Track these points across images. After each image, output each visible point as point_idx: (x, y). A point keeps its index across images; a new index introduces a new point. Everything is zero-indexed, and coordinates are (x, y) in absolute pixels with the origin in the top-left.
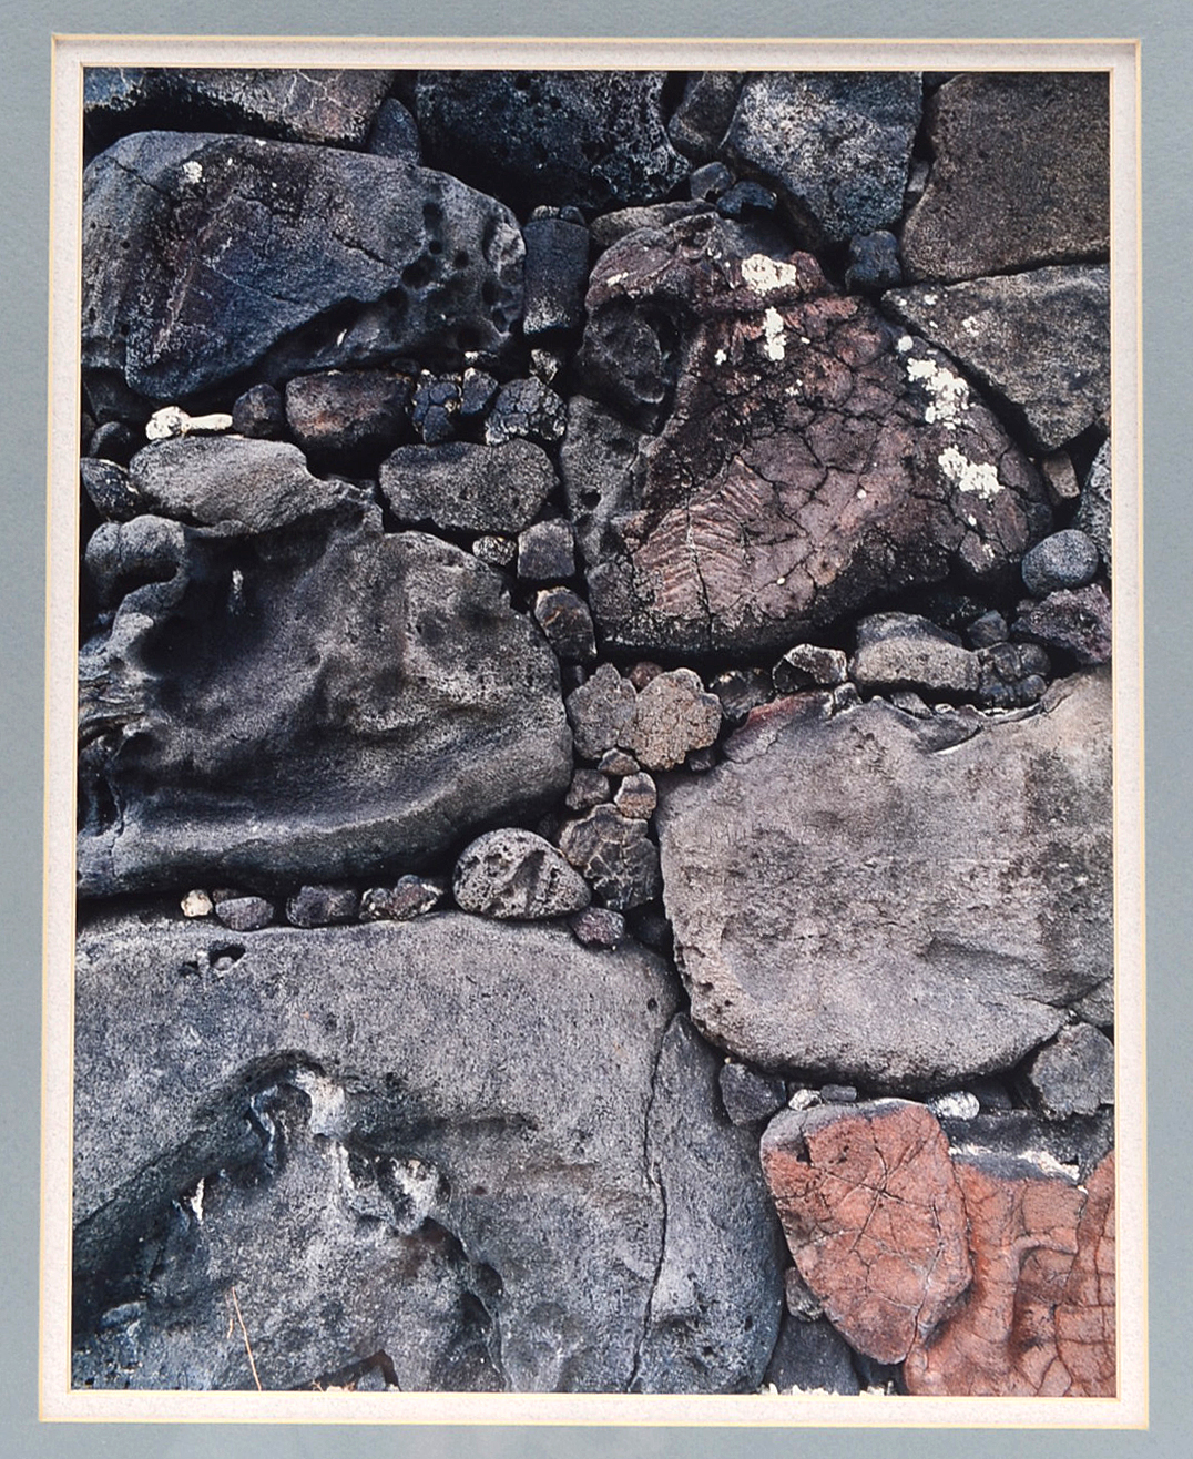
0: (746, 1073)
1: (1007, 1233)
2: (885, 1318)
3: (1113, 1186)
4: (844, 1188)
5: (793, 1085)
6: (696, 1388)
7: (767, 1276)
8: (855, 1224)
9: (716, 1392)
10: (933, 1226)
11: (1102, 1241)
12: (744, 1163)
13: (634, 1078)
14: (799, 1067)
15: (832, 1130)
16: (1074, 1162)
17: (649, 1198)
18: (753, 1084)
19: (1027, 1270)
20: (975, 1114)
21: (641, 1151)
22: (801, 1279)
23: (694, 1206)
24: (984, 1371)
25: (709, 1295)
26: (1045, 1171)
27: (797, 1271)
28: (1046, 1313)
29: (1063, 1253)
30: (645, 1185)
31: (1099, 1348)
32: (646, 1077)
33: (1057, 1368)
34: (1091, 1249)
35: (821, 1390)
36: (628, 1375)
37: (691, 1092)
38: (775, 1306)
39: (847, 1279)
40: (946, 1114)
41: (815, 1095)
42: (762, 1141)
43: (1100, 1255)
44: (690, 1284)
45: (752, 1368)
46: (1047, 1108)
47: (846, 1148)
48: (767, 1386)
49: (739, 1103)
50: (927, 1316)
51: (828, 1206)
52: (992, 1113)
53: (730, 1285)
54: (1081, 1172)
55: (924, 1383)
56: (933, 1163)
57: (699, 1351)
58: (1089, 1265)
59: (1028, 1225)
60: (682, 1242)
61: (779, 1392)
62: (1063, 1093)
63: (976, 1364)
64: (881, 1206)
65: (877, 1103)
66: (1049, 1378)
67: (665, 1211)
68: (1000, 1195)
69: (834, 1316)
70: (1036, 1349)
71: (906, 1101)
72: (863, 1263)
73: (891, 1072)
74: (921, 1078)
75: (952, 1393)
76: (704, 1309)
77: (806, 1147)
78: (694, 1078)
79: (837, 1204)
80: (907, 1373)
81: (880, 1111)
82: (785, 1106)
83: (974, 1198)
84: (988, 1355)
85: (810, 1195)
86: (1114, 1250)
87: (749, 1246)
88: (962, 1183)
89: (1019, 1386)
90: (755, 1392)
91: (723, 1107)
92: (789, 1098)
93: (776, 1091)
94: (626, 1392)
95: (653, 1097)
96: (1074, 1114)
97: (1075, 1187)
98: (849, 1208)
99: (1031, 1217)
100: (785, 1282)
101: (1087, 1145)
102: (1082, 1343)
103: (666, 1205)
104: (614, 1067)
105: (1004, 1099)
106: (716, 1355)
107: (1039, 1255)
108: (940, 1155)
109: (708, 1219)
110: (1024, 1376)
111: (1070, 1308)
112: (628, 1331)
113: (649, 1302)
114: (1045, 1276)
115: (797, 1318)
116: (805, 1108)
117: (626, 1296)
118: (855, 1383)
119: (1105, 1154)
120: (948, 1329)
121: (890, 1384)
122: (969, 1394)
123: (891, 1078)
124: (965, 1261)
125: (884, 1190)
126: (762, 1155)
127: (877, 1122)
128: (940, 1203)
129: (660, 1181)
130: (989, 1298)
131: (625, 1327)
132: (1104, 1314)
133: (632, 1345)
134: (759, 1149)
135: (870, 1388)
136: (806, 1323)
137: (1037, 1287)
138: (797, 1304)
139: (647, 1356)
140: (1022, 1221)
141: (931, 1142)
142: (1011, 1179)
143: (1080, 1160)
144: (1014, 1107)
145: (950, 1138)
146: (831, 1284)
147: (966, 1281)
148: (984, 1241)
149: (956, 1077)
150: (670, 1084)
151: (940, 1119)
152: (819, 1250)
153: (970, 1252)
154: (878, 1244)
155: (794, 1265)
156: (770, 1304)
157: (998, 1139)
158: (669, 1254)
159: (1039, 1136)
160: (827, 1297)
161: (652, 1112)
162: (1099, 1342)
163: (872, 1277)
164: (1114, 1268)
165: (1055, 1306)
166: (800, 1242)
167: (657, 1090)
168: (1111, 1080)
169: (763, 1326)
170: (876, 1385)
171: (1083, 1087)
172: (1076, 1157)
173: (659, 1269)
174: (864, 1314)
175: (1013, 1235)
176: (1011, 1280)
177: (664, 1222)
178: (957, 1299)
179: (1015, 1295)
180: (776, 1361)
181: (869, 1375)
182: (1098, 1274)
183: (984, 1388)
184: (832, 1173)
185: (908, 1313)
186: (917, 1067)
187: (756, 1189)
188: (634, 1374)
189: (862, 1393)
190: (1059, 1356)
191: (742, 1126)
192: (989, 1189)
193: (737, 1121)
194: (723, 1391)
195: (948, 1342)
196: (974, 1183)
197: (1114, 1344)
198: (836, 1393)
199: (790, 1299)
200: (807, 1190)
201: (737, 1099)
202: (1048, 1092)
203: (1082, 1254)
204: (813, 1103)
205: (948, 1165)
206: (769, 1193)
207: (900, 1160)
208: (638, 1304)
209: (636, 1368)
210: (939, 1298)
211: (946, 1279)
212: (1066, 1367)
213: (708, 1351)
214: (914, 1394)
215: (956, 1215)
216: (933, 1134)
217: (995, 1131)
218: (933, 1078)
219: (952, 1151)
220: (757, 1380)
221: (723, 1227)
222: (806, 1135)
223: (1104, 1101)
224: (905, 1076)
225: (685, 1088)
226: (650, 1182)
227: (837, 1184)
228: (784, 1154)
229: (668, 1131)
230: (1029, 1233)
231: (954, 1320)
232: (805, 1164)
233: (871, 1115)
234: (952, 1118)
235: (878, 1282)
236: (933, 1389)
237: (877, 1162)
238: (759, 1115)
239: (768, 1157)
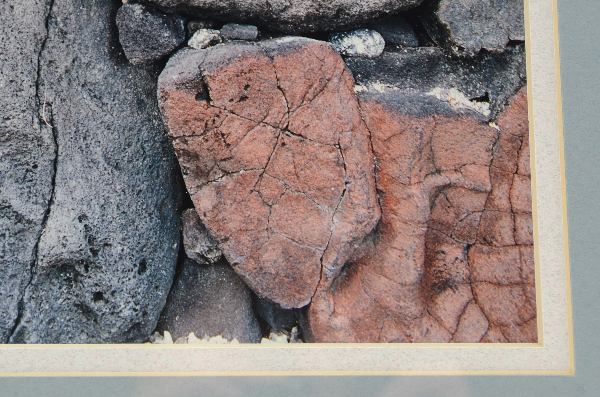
0: (144, 12)
1: (416, 171)
2: (287, 260)
3: (526, 122)
4: (244, 127)
5: (192, 24)
6: (84, 337)
7: (163, 218)
8: (256, 163)
9: (106, 341)
10: (338, 164)
11: (517, 178)
12: (140, 103)
13: (28, 18)
14: (198, 8)
15: (232, 69)
16: (484, 99)
17: (39, 139)
18: (152, 24)
19: (438, 209)
20: (380, 51)
21: (33, 91)
22: (199, 221)
23: (87, 146)
24: (395, 315)
25: (100, 237)
26: (455, 108)
27: (195, 212)
28: (459, 253)
29: (476, 191)
30: (36, 126)
31: (517, 290)
32: (40, 18)
33: (473, 311)
34: (505, 186)
35: (219, 337)
36: (11, 323)
37: (86, 32)
38: (171, 249)
39: (248, 220)
40: (350, 51)
41: (214, 34)
42: (160, 80)
43: (515, 193)
44: (81, 226)
45: (145, 314)
46: (454, 44)
47: (247, 87)
48: (162, 334)
49: (136, 42)
50: (332, 257)
51: (229, 145)
52: (398, 51)
53: (123, 227)
54: (492, 109)
55: (330, 329)
56: (337, 101)
57: (88, 297)
58: (503, 203)
59: (438, 163)
60: (73, 183)
61: (174, 340)
62: (471, 30)
63: (386, 308)
64: (284, 144)
65: (280, 41)
66: (465, 323)
67: (56, 152)
68: (408, 133)
69: (233, 258)
70: (449, 291)
71: (308, 39)
72: (265, 203)
73: (293, 11)
74: (324, 16)
75: (360, 339)
76: (95, 253)
77: (206, 87)
78: (90, 19)
79: (237, 143)
80: (311, 319)
81: (282, 50)
82: (184, 45)
83: (381, 135)
84: (398, 298)
85: (209, 134)
86: (529, 187)
87: (143, 187)
88: (368, 120)
89: (433, 331)
90: (148, 341)
91: (119, 47)
92: (188, 37)
93: (175, 30)
94: (7, 342)
95: (47, 37)
96: (483, 51)
97: (487, 123)
98: (250, 147)
99: (440, 154)
100: (182, 224)
101: (497, 82)
102: (499, 284)
103: (57, 146)
104: (7, 8)
105: (410, 36)
106: (107, 302)
107: (451, 193)
108: (344, 93)
109: (101, 159)
110: (439, 320)
111: (485, 248)
112: (13, 276)
113: (36, 246)
114: (457, 215)
115: (194, 261)
116: (205, 47)
117: (12, 240)
118: (257, 330)
119: (517, 90)
120: (356, 271)
121: (294, 330)
122: (379, 340)
123: (294, 17)
124: (372, 201)
125: (286, 129)
126: (159, 94)
127: (279, 60)
128: (345, 141)
129: (52, 121)
130: (399, 238)
131: (10, 272)
132: (521, 254)
133: (16, 292)
134: (156, 87)
135: (272, 334)
136: (204, 266)
137: (449, 226)
138: (194, 246)
139: (33, 302)
140: (432, 159)
141: (335, 80)
142: (419, 116)
143: (491, 97)
144: (421, 44)
145: (355, 75)
146: (231, 226)
147: (374, 221)
148: (392, 180)
149: (360, 15)
150: (65, 25)
151: (345, 57)
152: (219, 190)
153: (378, 191)
154: (280, 183)
155: (191, 205)
156: (166, 246)
157: (405, 76)
158: (60, 195)
159: (448, 73)
160: (226, 239)
161: (45, 52)
162: (517, 284)
163: (274, 217)
164: (531, 207)
165: (469, 247)
166: (198, 182)
167: (51, 30)
168: (520, 17)
169: (158, 269)
170: (278, 331)
171: (492, 24)
172: (487, 94)
173: (48, 211)
174: (266, 256)
175: (423, 173)
176: (421, 218)
177: (55, 162)
178: (365, 239)
179: (426, 235)
180: (172, 307)
181: (271, 320)
182: (513, 213)
183: (395, 333)
184: (232, 112)
185: (313, 255)
186: (320, 5)
187: (152, 128)
188: (17, 321)
189: (264, 340)
190: (475, 299)
191: (139, 66)
192: (396, 127)
193: (134, 61)
194: (114, 340)
195: (356, 284)
196: (382, 121)
197: (534, 285)
198: (235, 340)
199: (187, 241)
200: (206, 129)
201: (134, 38)
202: (456, 29)
203: (496, 192)
204: (213, 43)
205: (353, 103)
206: (166, 132)
207: (303, 98)
208: (24, 248)
209: (20, 316)
210: (345, 239)
211: (352, 218)
212: (482, 309)
213: (98, 296)
214: (319, 341)
215: (363, 153)
216: (338, 72)
217: (402, 69)
218: (337, 16)
219: (358, 88)
220: (150, 327)
221: (117, 167)
222: (205, 73)
223: (514, 37)
224: (308, 16)
225: (81, 28)
226: (42, 123)
227: (237, 123)
228: (183, 93)
229: (61, 71)
230: (439, 171)
231: (363, 261)
232: (204, 102)
233: (272, 54)
234: (357, 56)
235: (282, 222)
236: (341, 335)
237: (279, 100)
238: (157, 54)
239: (165, 97)
